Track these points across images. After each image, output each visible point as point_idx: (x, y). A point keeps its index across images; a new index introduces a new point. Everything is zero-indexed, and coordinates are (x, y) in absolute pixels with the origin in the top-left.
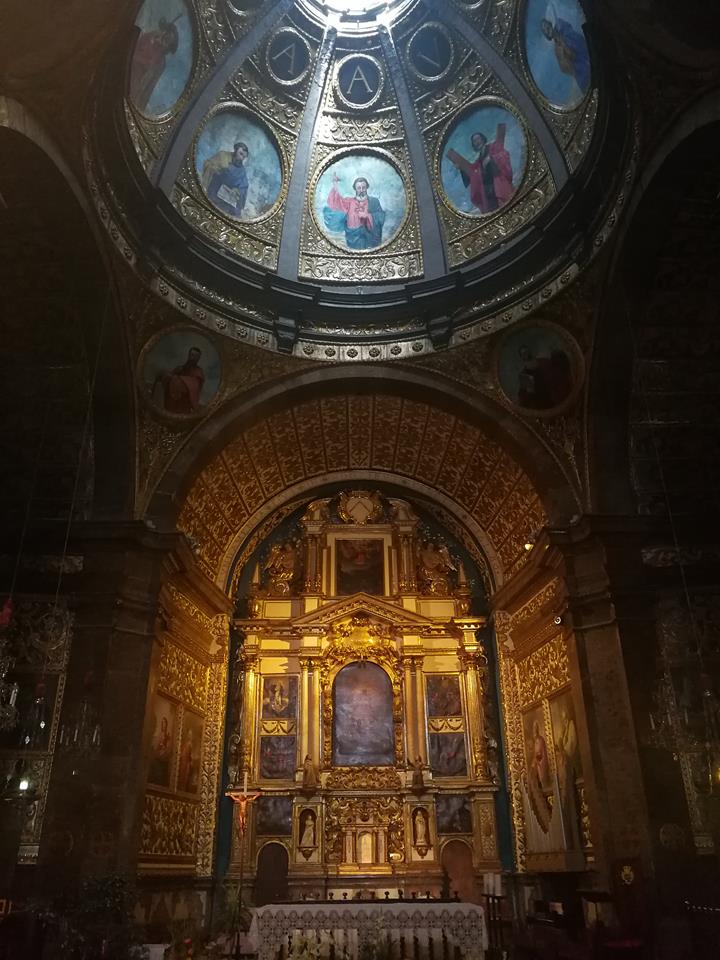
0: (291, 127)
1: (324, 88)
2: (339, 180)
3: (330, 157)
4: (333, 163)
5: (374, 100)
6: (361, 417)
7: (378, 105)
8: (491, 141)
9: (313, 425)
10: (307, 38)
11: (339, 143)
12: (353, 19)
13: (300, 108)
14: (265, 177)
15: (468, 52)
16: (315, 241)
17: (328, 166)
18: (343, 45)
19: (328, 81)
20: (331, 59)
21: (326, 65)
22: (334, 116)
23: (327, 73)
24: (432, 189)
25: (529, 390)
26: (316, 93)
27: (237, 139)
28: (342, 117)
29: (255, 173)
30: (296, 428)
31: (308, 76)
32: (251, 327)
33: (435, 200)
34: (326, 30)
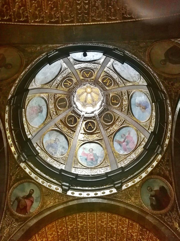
0: (72, 136)
1: (81, 127)
2: (85, 149)
3: (82, 143)
4: (83, 145)
5: (94, 130)
6: (92, 223)
7: (95, 131)
8: (127, 135)
9: (74, 227)
10: (77, 116)
11: (85, 140)
12: (88, 113)
13: (74, 132)
14: (63, 147)
15: (117, 117)
16: (77, 164)
17: (82, 145)
18: (86, 118)
19: (82, 126)
20: (83, 121)
21: (82, 123)
22: (84, 134)
23: (82, 124)
24: (112, 149)
25: (154, 203)
26: (78, 129)
27: (57, 137)
28: (86, 134)
29: (61, 146)
30: (67, 228)
31: (77, 125)
32: (53, 185)
33: (113, 152)
34: (82, 115)
